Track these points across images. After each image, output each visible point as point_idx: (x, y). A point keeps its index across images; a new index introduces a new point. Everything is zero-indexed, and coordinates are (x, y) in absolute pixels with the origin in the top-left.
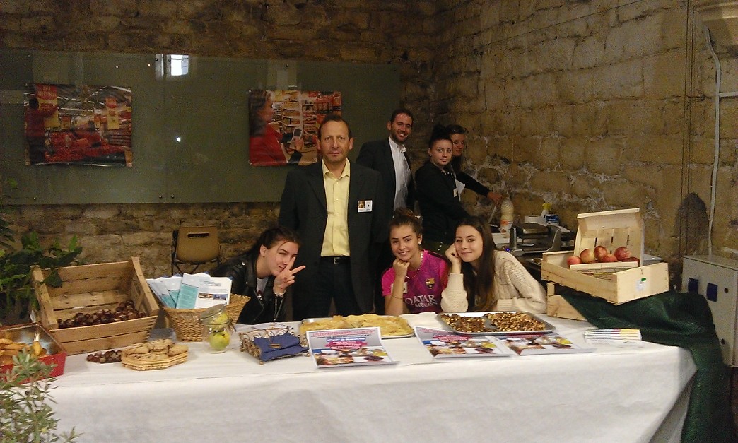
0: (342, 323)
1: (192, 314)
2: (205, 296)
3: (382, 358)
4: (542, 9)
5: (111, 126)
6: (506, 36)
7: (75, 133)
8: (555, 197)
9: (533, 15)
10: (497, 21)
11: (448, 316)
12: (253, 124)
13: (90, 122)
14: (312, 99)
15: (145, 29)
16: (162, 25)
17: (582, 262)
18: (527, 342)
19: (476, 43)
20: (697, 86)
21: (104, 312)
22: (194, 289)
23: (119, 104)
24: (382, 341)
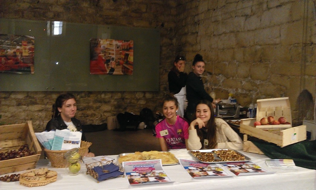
0: (140, 156)
1: (60, 153)
2: (67, 142)
3: (164, 178)
4: (229, 3)
5: (24, 54)
6: (211, 16)
7: (7, 57)
8: (234, 91)
9: (224, 6)
10: (206, 9)
11: (194, 152)
12: (92, 55)
13: (14, 52)
14: (120, 44)
15: (42, 9)
16: (50, 7)
17: (262, 125)
18: (239, 167)
19: (196, 19)
20: (308, 39)
21: (11, 151)
22: (61, 138)
23: (28, 44)
24: (163, 168)
